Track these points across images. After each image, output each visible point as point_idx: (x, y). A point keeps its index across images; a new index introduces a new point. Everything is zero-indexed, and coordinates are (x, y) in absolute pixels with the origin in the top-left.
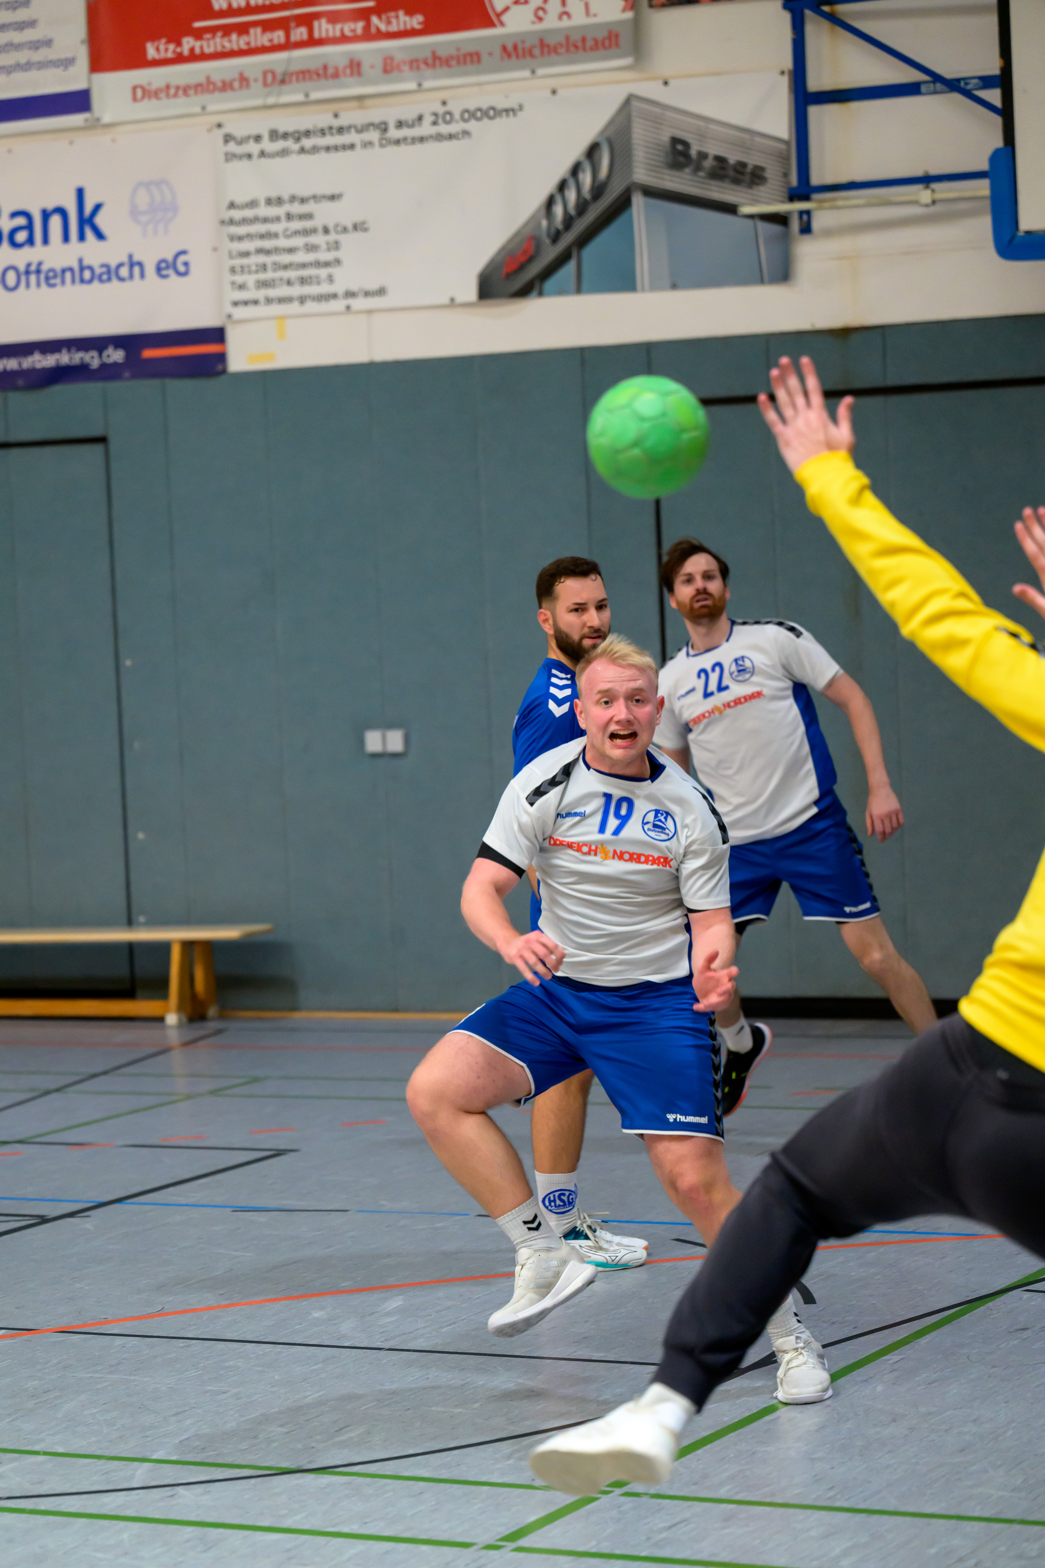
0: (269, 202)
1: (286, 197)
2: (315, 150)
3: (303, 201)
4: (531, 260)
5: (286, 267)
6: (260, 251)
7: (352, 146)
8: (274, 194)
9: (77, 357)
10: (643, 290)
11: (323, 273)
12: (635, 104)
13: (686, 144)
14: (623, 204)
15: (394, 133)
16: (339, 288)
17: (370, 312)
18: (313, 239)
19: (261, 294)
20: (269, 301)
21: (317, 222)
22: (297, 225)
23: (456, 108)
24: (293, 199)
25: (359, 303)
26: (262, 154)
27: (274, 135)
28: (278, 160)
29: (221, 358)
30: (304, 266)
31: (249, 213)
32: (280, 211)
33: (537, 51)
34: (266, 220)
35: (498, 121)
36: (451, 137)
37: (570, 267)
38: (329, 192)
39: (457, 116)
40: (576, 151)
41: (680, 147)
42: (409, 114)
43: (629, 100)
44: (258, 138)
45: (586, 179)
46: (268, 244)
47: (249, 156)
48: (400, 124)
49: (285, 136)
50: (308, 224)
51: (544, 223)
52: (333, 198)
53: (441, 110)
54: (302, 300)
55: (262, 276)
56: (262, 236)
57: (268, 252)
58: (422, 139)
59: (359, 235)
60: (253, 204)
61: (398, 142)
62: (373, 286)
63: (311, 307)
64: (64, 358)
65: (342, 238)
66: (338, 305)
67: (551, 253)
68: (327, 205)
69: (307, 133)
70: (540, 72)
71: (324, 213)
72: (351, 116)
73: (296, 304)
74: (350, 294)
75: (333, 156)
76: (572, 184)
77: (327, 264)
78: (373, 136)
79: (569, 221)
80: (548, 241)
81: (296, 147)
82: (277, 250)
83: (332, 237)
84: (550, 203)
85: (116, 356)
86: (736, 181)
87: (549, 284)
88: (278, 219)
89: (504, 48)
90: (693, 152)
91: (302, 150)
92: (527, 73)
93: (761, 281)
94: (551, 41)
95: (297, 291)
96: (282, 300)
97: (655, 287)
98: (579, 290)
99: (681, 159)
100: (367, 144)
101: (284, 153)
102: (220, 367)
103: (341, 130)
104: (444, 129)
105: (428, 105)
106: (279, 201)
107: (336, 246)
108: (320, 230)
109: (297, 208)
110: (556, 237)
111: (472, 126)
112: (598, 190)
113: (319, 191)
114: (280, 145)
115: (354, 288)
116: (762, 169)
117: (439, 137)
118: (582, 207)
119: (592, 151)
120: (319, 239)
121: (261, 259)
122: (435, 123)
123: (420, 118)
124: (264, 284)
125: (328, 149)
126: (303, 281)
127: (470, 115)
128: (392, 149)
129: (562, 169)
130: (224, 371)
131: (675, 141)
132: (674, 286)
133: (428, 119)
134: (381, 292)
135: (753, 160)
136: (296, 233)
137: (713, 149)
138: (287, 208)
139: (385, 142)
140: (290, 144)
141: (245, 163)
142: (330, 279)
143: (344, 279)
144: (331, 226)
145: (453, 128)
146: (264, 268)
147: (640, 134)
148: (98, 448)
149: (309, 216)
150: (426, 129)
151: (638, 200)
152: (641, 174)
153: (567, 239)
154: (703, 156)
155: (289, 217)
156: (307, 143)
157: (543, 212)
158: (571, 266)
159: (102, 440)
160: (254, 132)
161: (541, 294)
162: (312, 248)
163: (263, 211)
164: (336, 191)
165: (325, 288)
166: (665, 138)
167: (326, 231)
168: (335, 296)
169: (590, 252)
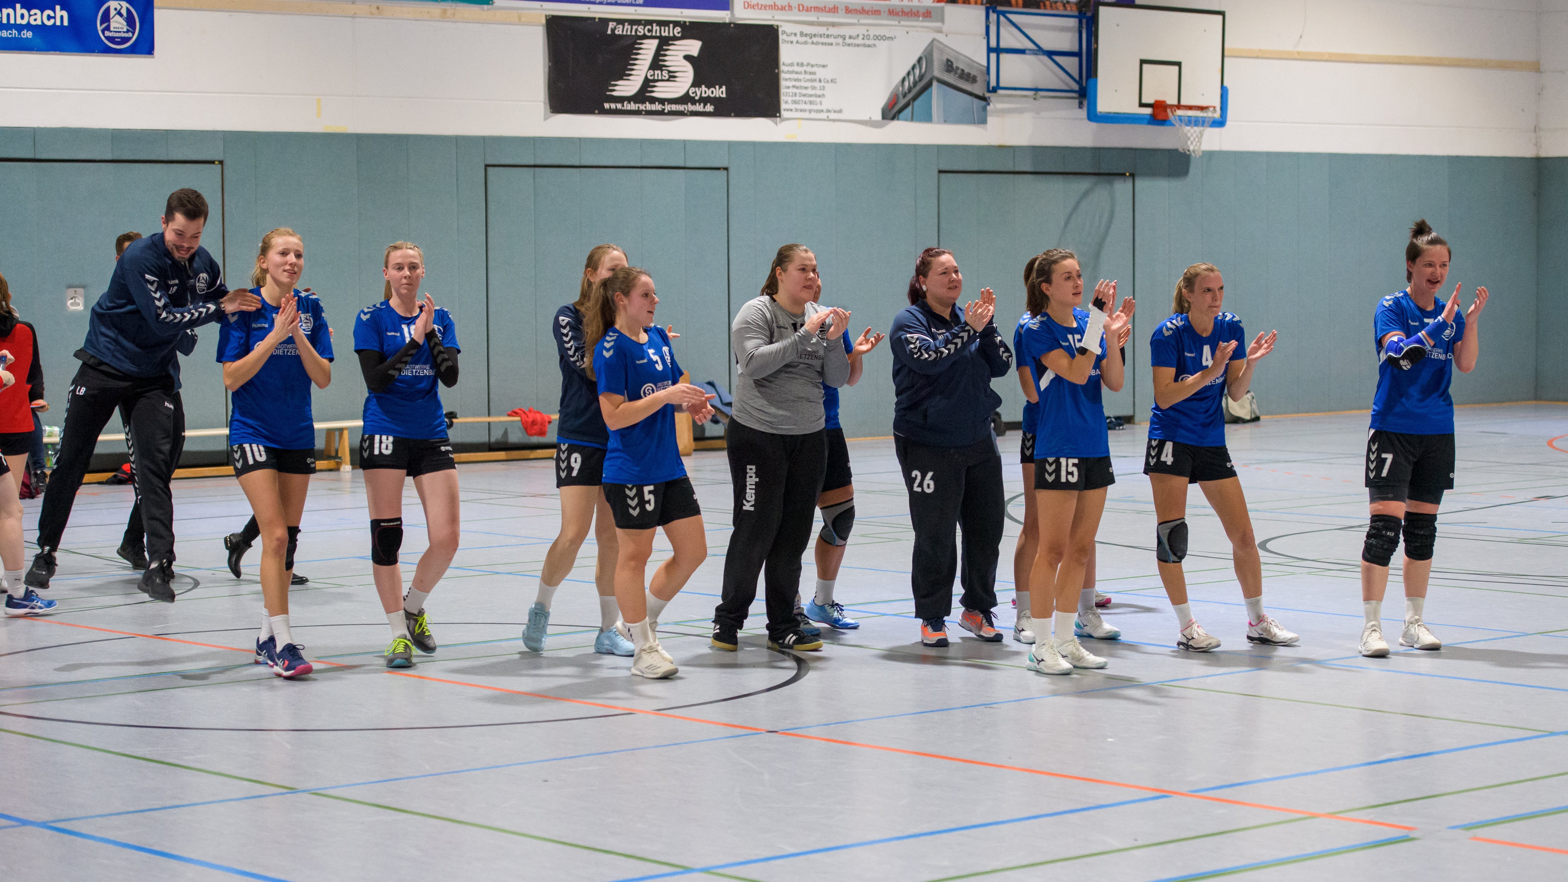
0: (798, 64)
1: (805, 63)
2: (817, 43)
3: (812, 66)
4: (895, 104)
5: (804, 95)
6: (794, 87)
7: (832, 44)
8: (800, 62)
10: (935, 123)
11: (818, 100)
12: (935, 42)
13: (952, 63)
14: (929, 85)
15: (848, 41)
16: (824, 107)
17: (834, 121)
18: (815, 84)
19: (793, 107)
20: (797, 110)
21: (817, 77)
22: (808, 77)
23: (872, 34)
24: (808, 64)
25: (833, 116)
26: (797, 42)
27: (802, 34)
28: (804, 46)
30: (811, 96)
31: (790, 69)
32: (802, 69)
33: (900, 14)
34: (797, 73)
35: (886, 41)
36: (869, 46)
37: (909, 110)
38: (822, 64)
39: (872, 37)
40: (913, 60)
41: (950, 63)
42: (854, 34)
43: (934, 40)
44: (795, 34)
45: (917, 71)
46: (797, 84)
47: (792, 42)
48: (850, 37)
49: (806, 35)
50: (813, 77)
51: (901, 89)
52: (824, 66)
53: (866, 34)
54: (810, 111)
55: (794, 98)
56: (795, 80)
57: (797, 88)
58: (858, 45)
59: (833, 85)
60: (792, 65)
61: (849, 45)
62: (838, 109)
63: (814, 115)
65: (826, 85)
66: (823, 116)
67: (902, 102)
68: (821, 69)
69: (815, 35)
70: (902, 23)
71: (821, 73)
72: (833, 31)
73: (808, 112)
74: (828, 111)
75: (824, 47)
76: (912, 73)
77: (819, 96)
78: (840, 40)
79: (910, 90)
80: (901, 97)
81: (810, 41)
82: (801, 87)
83: (822, 84)
84: (903, 80)
86: (967, 80)
87: (901, 115)
88: (801, 73)
89: (889, 10)
90: (954, 66)
91: (813, 43)
92: (896, 23)
93: (974, 123)
94: (906, 10)
95: (808, 107)
96: (802, 111)
97: (938, 123)
98: (912, 120)
99: (950, 68)
100: (837, 44)
101: (806, 43)
103: (828, 36)
104: (867, 42)
105: (862, 31)
106: (802, 65)
107: (823, 88)
108: (818, 80)
109: (809, 69)
110: (904, 96)
111: (877, 42)
112: (921, 77)
113: (819, 63)
114: (804, 39)
115: (830, 109)
116: (976, 77)
117: (865, 45)
118: (915, 83)
119: (920, 60)
120: (817, 84)
121: (795, 90)
122: (863, 39)
123: (858, 36)
124: (795, 102)
125: (822, 44)
126: (811, 103)
127: (877, 38)
128: (847, 48)
129: (908, 67)
131: (948, 60)
132: (945, 122)
133: (861, 37)
134: (840, 111)
135: (973, 73)
136: (808, 80)
137: (961, 66)
138: (805, 68)
139: (845, 45)
140: (807, 39)
141: (789, 45)
142: (821, 103)
143: (827, 104)
144: (822, 79)
145: (870, 42)
146: (796, 94)
147: (936, 56)
148: (725, 173)
149: (814, 73)
150: (859, 41)
151: (935, 84)
152: (937, 72)
153: (910, 96)
154: (958, 68)
155: (805, 72)
156: (815, 40)
157: (900, 84)
158: (910, 108)
159: (726, 169)
160: (794, 32)
161: (898, 119)
162: (814, 88)
163: (796, 69)
164: (825, 64)
165: (818, 107)
166: (945, 59)
167: (820, 81)
168: (822, 111)
169: (917, 103)
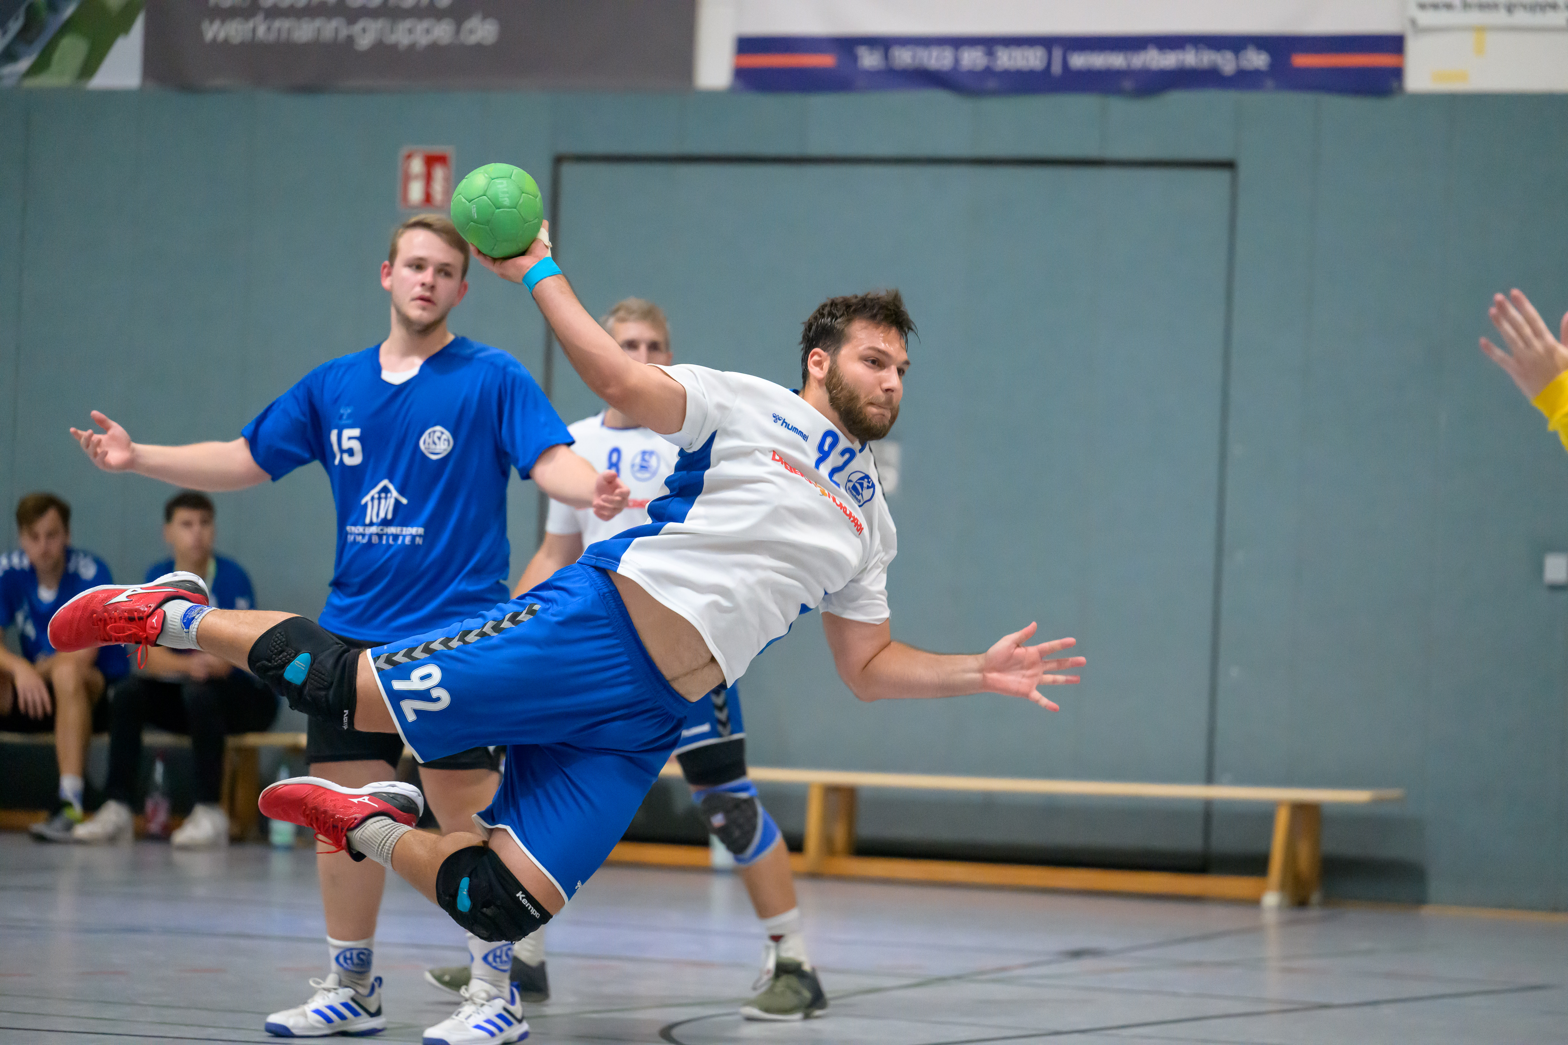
9: (1205, 59)
20: (1466, 6)
29: (1397, 73)
54: (1510, 7)
63: (1521, 17)
64: (1190, 58)
66: (1557, 18)
73: (1502, 12)
85: (1257, 60)
96: (1483, 6)
102: (1395, 85)
130: (1401, 88)
148: (1222, 177)
159: (1229, 165)
168: (1554, 6)
